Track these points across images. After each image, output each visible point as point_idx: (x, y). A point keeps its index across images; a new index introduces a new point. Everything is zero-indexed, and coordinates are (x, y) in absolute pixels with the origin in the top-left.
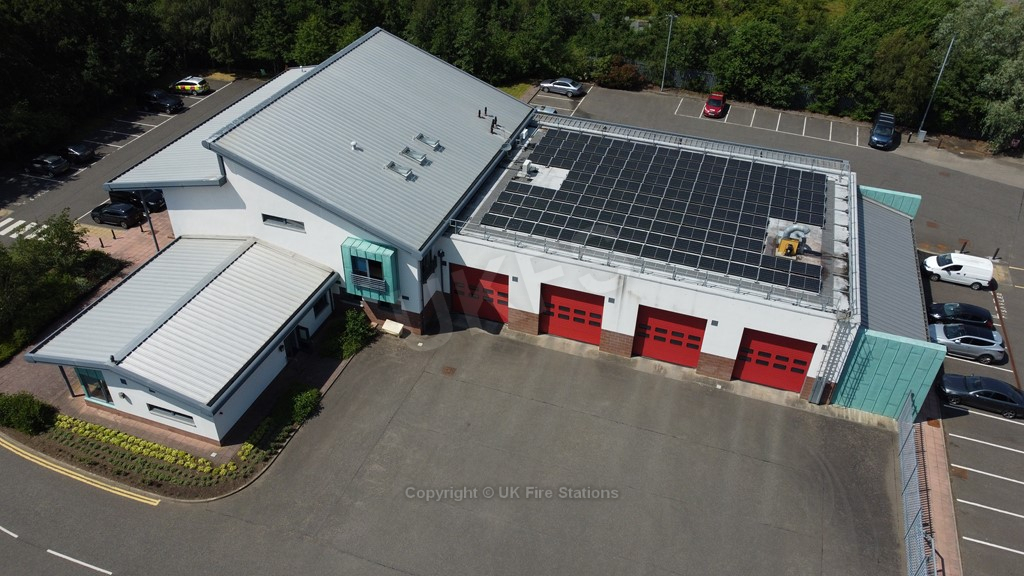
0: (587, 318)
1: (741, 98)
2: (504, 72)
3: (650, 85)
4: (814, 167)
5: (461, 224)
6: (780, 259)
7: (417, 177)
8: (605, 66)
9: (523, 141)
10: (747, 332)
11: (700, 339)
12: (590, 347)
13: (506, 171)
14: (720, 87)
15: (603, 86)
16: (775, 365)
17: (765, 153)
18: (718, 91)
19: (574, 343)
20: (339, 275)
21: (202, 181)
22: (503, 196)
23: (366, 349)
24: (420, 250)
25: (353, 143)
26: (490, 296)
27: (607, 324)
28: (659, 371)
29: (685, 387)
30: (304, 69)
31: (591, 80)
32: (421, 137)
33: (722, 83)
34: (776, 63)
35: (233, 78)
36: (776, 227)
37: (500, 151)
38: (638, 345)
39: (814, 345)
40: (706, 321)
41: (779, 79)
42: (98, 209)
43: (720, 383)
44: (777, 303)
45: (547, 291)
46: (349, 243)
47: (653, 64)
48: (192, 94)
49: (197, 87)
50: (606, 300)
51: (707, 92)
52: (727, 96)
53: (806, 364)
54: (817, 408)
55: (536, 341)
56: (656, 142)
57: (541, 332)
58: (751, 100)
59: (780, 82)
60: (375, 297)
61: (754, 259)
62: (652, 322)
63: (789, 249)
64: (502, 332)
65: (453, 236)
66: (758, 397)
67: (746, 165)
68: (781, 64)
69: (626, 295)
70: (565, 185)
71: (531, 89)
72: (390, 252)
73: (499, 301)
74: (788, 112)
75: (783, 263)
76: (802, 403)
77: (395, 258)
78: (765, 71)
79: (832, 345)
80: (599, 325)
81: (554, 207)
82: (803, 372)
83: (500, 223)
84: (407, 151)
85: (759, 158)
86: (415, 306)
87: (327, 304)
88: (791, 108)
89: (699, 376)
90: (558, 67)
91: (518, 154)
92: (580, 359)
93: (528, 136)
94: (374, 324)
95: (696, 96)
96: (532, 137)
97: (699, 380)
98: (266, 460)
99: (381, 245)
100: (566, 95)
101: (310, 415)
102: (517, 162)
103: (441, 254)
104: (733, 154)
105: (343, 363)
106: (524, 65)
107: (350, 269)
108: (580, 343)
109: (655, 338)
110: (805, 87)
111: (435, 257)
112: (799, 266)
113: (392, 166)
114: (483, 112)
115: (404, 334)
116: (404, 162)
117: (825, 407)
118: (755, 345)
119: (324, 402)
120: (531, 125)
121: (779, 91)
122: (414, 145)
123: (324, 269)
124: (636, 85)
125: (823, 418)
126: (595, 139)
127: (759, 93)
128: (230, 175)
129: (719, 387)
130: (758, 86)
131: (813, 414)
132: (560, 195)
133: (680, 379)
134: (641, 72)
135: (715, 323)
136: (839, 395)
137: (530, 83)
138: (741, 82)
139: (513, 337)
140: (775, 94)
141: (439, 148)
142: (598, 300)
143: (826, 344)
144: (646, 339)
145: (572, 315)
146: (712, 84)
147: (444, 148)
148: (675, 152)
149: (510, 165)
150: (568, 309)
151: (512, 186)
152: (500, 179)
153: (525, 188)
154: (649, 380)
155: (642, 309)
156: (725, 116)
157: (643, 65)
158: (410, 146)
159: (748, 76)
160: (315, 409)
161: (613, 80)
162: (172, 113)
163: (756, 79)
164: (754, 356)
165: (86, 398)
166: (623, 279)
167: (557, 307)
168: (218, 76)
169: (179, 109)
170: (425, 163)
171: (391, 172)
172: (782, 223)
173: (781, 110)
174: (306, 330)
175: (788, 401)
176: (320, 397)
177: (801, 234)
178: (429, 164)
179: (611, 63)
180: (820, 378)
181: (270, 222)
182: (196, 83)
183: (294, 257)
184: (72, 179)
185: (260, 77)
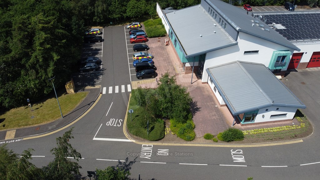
26: (294, 61)
35: (102, 28)
45: (314, 54)
49: (98, 32)
57: (307, 67)
64: (298, 71)
70: (287, 27)
72: (289, 52)
73: (297, 62)
107: (276, 61)
108: (316, 68)
128: (238, 40)
139: (301, 71)
141: (259, 23)
145: (316, 60)
156: (252, 10)
162: (101, 42)
167: (313, 58)
173: (260, 6)
181: (245, 54)
182: (98, 30)
183: (252, 64)
184: (103, 70)
185: (111, 25)
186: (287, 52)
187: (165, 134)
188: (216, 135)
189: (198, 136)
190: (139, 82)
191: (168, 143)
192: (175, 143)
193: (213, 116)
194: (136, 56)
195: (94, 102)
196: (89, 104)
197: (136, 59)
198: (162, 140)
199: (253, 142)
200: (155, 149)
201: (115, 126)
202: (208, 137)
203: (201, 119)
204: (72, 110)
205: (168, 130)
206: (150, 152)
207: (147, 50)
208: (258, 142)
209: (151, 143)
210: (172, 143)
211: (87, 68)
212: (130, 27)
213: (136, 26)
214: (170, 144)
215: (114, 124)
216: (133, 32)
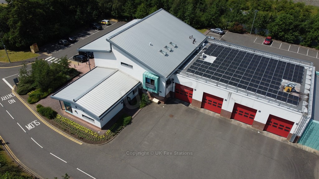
0: (217, 105)
1: (277, 39)
2: (199, 25)
3: (247, 32)
4: (300, 64)
5: (180, 71)
6: (285, 93)
7: (168, 55)
8: (232, 25)
9: (203, 47)
10: (270, 115)
11: (254, 116)
12: (217, 114)
13: (196, 56)
14: (270, 35)
15: (231, 32)
16: (279, 128)
17: (283, 58)
18: (269, 36)
19: (212, 112)
20: (141, 83)
21: (105, 51)
22: (195, 64)
23: (147, 106)
24: (167, 78)
25: (150, 43)
26: (187, 94)
27: (223, 107)
28: (239, 125)
29: (247, 131)
30: (138, 20)
31: (227, 29)
32: (171, 43)
33: (271, 34)
34: (290, 28)
35: (117, 21)
36: (284, 82)
37: (195, 49)
38: (233, 115)
39: (294, 123)
40: (257, 110)
41: (291, 33)
42: (75, 56)
43: (259, 131)
44: (282, 107)
45: (205, 94)
46: (145, 73)
47: (248, 26)
48: (105, 25)
49: (107, 23)
50: (224, 100)
51: (266, 36)
52: (272, 38)
53: (290, 129)
54: (292, 144)
55: (200, 110)
56: (246, 51)
57: (202, 107)
58: (280, 40)
59: (291, 34)
60: (151, 91)
61: (276, 92)
62: (239, 109)
63: (288, 90)
64: (189, 106)
65: (177, 74)
66: (272, 137)
67: (276, 61)
68: (292, 29)
69: (231, 99)
70: (215, 62)
71: (207, 31)
72: (157, 77)
73: (189, 96)
74: (293, 45)
75: (285, 94)
76: (287, 141)
77: (159, 80)
78: (286, 31)
79: (300, 123)
80: (221, 107)
81: (210, 68)
82: (289, 131)
83: (193, 72)
84: (166, 47)
85: (281, 59)
86: (163, 95)
87: (137, 91)
88: (294, 44)
89: (252, 128)
90: (217, 24)
91: (201, 51)
92: (214, 117)
93: (205, 45)
94: (150, 99)
95: (262, 37)
96: (206, 46)
97: (252, 129)
98: (114, 136)
99: (155, 75)
100: (218, 33)
101: (128, 124)
102: (200, 53)
103: (173, 80)
104: (272, 57)
105: (140, 110)
106: (206, 23)
107: (145, 81)
108: (214, 113)
109: (239, 114)
110: (300, 37)
111: (171, 80)
112: (291, 96)
113: (161, 51)
114: (191, 37)
115: (159, 103)
116: (165, 51)
117: (295, 144)
118: (273, 120)
119: (133, 121)
120: (206, 42)
121: (291, 38)
122: (169, 45)
123: (137, 80)
124: (242, 32)
125: (294, 147)
126: (226, 48)
127: (283, 38)
128: (113, 50)
129: (259, 132)
130: (283, 36)
131: (291, 146)
132: (213, 65)
133: (246, 128)
134: (244, 28)
135: (260, 111)
136: (301, 141)
137: (207, 29)
138: (278, 34)
139: (193, 108)
140: (289, 39)
141: (176, 47)
142: (222, 100)
143: (298, 123)
144: (236, 114)
145: (212, 103)
146: (268, 33)
147: (178, 47)
148: (253, 55)
149: (198, 54)
150: (211, 101)
151: (198, 61)
152: (194, 58)
153: (202, 62)
154: (236, 127)
155: (235, 104)
156: (271, 44)
157: (245, 26)
158: (167, 45)
159: (280, 32)
160: (130, 122)
161: (234, 30)
162: (99, 30)
163: (283, 33)
164: (272, 124)
165: (66, 111)
166: (230, 94)
167: (208, 100)
168: (113, 20)
169: (101, 29)
170: (171, 51)
171: (160, 53)
172: (287, 81)
173: (291, 44)
174: (130, 98)
175: (282, 140)
176: (132, 119)
177: (293, 86)
178: (172, 52)
179: (234, 24)
180: (294, 134)
181: (122, 65)
183: (129, 76)
184: (69, 47)
185: (125, 21)
186: (155, 77)
187: (27, 94)
189: (37, 103)
190: (71, 62)
200: (12, 98)
204: (19, 61)
205: (33, 92)
206: (8, 98)
209: (17, 94)
214: (21, 100)
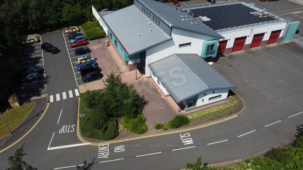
0: (241, 44)
10: (272, 32)
11: (263, 38)
25: (183, 20)
26: (221, 48)
27: (246, 43)
38: (251, 45)
39: (282, 30)
40: (265, 33)
45: (236, 40)
50: (248, 37)
53: (279, 35)
55: (232, 54)
62: (254, 38)
63: (263, 15)
64: (225, 56)
69: (252, 33)
72: (216, 41)
76: (278, 44)
86: (215, 56)
92: (243, 53)
99: (212, 40)
107: (206, 50)
109: (254, 42)
115: (213, 64)
118: (272, 35)
136: (283, 39)
139: (228, 55)
142: (245, 37)
143: (284, 28)
150: (238, 43)
155: (254, 35)
156: (180, 5)
164: (270, 38)
165: (186, 109)
166: (252, 30)
180: (281, 37)
181: (180, 47)
182: (35, 38)
183: (187, 55)
184: (47, 78)
185: (48, 31)
186: (214, 41)
187: (118, 132)
188: (165, 124)
189: (149, 128)
190: (86, 86)
191: (123, 139)
192: (129, 138)
193: (160, 106)
194: (79, 60)
195: (43, 112)
196: (38, 115)
197: (79, 62)
198: (117, 137)
199: (198, 124)
200: (112, 147)
201: (68, 132)
202: (158, 127)
203: (150, 112)
204: (19, 125)
205: (121, 127)
206: (107, 151)
207: (89, 53)
208: (201, 124)
209: (107, 142)
210: (127, 139)
211: (30, 79)
212: (68, 32)
213: (74, 30)
214: (125, 140)
215: (67, 131)
216: (72, 36)
